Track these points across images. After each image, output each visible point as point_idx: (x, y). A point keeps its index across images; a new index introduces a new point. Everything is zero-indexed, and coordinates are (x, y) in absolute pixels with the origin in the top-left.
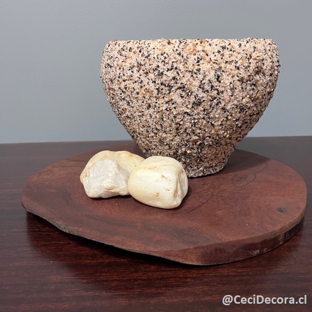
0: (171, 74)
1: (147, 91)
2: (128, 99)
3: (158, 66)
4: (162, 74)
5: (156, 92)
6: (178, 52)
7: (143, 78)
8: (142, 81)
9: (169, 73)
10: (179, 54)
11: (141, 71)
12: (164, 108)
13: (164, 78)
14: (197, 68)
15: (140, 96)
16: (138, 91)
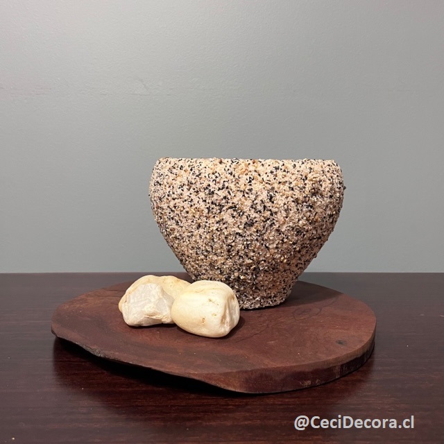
0: (222, 193)
1: (197, 210)
2: (177, 218)
3: (209, 185)
4: (213, 192)
5: (206, 211)
6: (230, 172)
7: (193, 197)
8: (192, 200)
9: (220, 193)
10: (231, 174)
11: (191, 189)
12: (215, 228)
13: (215, 197)
14: (249, 187)
15: (190, 215)
16: (187, 209)
